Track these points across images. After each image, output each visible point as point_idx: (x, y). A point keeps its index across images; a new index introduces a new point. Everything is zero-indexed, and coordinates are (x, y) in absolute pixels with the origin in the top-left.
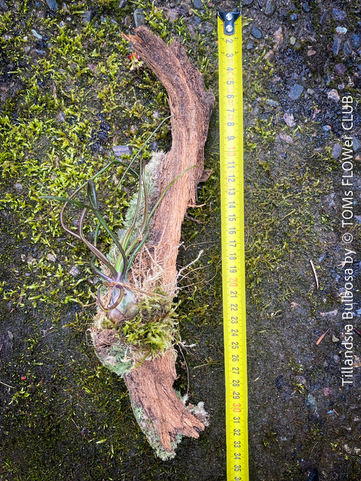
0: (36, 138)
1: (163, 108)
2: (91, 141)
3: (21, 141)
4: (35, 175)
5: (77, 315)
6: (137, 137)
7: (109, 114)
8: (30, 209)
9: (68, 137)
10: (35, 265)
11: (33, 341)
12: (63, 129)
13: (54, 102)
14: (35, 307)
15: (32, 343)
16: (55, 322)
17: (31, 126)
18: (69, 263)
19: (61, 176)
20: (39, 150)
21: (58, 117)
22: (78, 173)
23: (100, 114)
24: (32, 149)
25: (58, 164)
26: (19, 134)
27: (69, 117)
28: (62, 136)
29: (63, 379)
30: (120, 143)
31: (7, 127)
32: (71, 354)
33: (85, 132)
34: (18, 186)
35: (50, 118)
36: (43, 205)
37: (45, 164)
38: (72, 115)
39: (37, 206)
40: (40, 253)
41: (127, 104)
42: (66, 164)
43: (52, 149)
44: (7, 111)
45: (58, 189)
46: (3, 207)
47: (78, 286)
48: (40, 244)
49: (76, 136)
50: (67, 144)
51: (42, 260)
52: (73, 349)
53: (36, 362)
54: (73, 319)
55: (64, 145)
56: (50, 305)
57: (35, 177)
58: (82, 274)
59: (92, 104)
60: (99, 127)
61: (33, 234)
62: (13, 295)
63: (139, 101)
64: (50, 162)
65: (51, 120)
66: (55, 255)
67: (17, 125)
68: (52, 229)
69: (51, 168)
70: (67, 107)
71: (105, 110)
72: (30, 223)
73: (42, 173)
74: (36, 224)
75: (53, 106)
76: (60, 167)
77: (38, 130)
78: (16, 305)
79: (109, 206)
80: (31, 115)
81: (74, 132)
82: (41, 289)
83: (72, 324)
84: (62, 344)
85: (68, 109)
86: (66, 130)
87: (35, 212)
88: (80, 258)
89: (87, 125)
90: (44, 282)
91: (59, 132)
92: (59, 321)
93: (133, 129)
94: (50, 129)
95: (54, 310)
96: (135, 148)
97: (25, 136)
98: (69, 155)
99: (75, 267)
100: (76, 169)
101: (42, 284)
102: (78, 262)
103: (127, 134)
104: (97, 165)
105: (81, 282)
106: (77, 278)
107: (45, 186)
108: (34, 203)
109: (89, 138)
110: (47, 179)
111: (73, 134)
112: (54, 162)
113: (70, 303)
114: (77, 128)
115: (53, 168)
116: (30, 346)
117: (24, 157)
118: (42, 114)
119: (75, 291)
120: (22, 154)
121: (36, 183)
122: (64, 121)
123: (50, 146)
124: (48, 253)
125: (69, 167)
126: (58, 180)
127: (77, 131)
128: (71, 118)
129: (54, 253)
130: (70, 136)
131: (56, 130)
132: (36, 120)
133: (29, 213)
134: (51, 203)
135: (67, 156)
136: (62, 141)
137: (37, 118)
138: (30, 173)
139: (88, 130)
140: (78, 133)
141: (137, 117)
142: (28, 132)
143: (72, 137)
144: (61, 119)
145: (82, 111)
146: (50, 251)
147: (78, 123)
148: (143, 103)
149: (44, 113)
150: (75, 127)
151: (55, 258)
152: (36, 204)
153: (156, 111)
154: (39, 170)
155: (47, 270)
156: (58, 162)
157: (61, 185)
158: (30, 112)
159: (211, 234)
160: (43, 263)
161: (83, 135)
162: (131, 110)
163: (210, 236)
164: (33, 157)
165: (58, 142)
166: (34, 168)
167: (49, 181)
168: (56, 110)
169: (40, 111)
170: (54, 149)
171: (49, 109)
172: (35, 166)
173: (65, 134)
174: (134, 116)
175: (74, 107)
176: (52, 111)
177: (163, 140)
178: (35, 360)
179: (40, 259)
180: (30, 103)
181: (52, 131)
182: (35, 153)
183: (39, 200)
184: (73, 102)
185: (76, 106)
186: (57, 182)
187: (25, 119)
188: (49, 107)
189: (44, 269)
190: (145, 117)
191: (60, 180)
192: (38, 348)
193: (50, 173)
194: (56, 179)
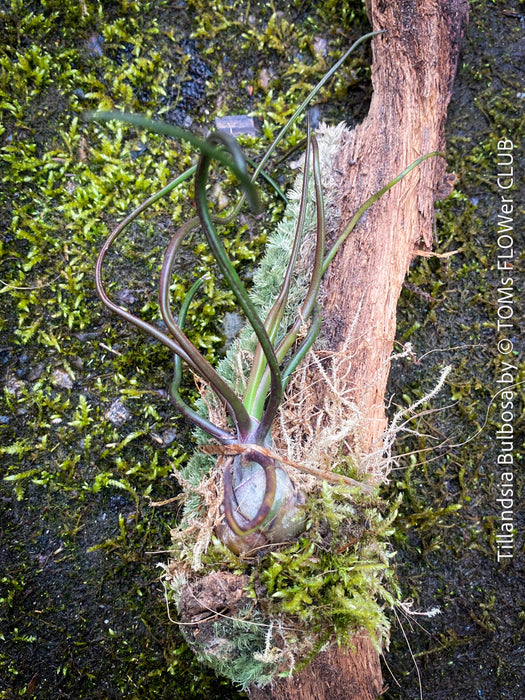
0: (33, 93)
1: (339, 30)
2: (164, 104)
4: (27, 179)
5: (121, 520)
6: (275, 96)
7: (208, 40)
8: (14, 261)
9: (109, 94)
10: (23, 396)
11: (14, 582)
12: (99, 73)
13: (80, 11)
14: (19, 499)
15: (11, 586)
16: (68, 537)
17: (22, 64)
18: (104, 394)
19: (93, 183)
20: (40, 121)
21: (87, 45)
22: (132, 177)
23: (187, 41)
24: (23, 119)
25: (83, 156)
27: (115, 46)
28: (95, 90)
29: (85, 678)
30: (235, 109)
32: (106, 616)
33: (151, 83)
35: (68, 47)
36: (45, 251)
37: (53, 153)
38: (123, 43)
39: (30, 255)
40: (35, 367)
41: (251, 19)
42: (104, 157)
43: (71, 120)
45: (83, 214)
47: (125, 449)
48: (35, 345)
49: (130, 90)
50: (109, 109)
51: (39, 384)
52: (109, 602)
53: (20, 634)
54: (112, 529)
55: (101, 109)
56: (56, 494)
57: (29, 185)
58: (136, 419)
59: (169, 17)
60: (184, 72)
61: (21, 321)
63: (281, 13)
64: (66, 149)
65: (72, 52)
66: (72, 374)
68: (66, 309)
69: (67, 164)
70: (110, 21)
71: (202, 30)
72: (13, 294)
73: (46, 176)
74: (27, 298)
75: (76, 19)
76: (90, 162)
77: (39, 73)
79: (205, 258)
80: (22, 38)
81: (126, 80)
82: (35, 456)
83: (109, 541)
84: (83, 591)
85: (112, 26)
86: (106, 76)
87: (27, 267)
88: (133, 382)
89: (156, 64)
90: (44, 438)
91: (89, 79)
92: (79, 533)
93: (265, 78)
94: (68, 74)
95: (66, 506)
96: (271, 120)
97: (8, 89)
98: (112, 135)
99: (118, 403)
100: (127, 169)
101: (38, 442)
102: (129, 391)
103: (250, 89)
104: (178, 159)
105: (133, 440)
106: (124, 429)
107: (50, 206)
108: (24, 247)
109: (160, 96)
110: (57, 191)
111: (123, 85)
112: (75, 152)
113: (107, 491)
114: (131, 71)
115: (71, 165)
116: (5, 596)
118: (50, 38)
119: (119, 461)
121: (29, 200)
122: (101, 54)
123: (66, 113)
124: (55, 368)
125: (111, 163)
126: (85, 193)
127: (133, 80)
128: (118, 48)
129: (69, 369)
130: (114, 89)
131: (81, 75)
132: (35, 48)
133: (12, 271)
134: (66, 247)
135: (105, 137)
136: (95, 102)
137: (37, 45)
138: (16, 174)
139: (159, 78)
140: (134, 83)
141: (276, 50)
142: (15, 77)
143: (119, 92)
144: (96, 50)
145: (146, 34)
146: (59, 363)
147: (136, 60)
148: (291, 19)
149: (54, 34)
150: (127, 68)
151: (71, 379)
152: (28, 250)
153: (322, 37)
154: (37, 168)
155: (51, 409)
156: (85, 150)
157: (90, 206)
158: (22, 31)
159: (448, 329)
160: (41, 392)
161: (145, 90)
162: (261, 32)
163: (446, 334)
164: (25, 136)
165: (87, 103)
166: (26, 162)
167: (62, 194)
168: (84, 29)
169: (45, 29)
170: (75, 120)
171: (68, 26)
172: (29, 157)
173: (103, 86)
174: (270, 46)
175: (127, 21)
176: (73, 30)
177: (336, 103)
178: (16, 630)
179: (35, 381)
180: (22, 10)
181: (71, 77)
182: (30, 128)
183: (37, 238)
184: (125, 11)
185: (132, 20)
186: (82, 196)
187: (8, 47)
188: (67, 22)
189: (44, 408)
190: (295, 51)
191: (88, 193)
192: (25, 601)
193: (63, 176)
194: (81, 189)
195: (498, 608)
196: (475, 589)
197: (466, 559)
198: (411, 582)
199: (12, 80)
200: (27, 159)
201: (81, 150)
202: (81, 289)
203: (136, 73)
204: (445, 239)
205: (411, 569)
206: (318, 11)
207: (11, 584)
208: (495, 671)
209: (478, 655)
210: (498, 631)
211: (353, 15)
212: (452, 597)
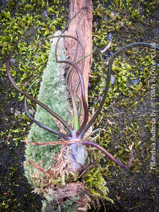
0: (27, 28)
1: (119, 10)
3: (16, 30)
4: (24, 53)
6: (98, 30)
8: (19, 77)
9: (49, 28)
10: (20, 116)
11: (14, 169)
12: (46, 22)
13: (42, 4)
14: (17, 145)
17: (24, 19)
19: (42, 55)
20: (28, 36)
21: (43, 14)
24: (24, 35)
25: (40, 47)
26: (16, 24)
27: (51, 14)
28: (45, 27)
29: (32, 198)
31: (8, 19)
33: (61, 25)
34: (13, 60)
35: (38, 14)
36: (28, 75)
37: (31, 46)
38: (53, 13)
39: (24, 75)
40: (23, 108)
42: (46, 47)
43: (37, 36)
44: (10, 8)
45: (39, 64)
46: (1, 74)
49: (55, 27)
50: (48, 33)
53: (15, 184)
55: (46, 33)
57: (24, 55)
61: (20, 94)
62: (3, 135)
63: (101, 5)
64: (35, 45)
65: (39, 16)
67: (16, 18)
68: (33, 92)
69: (35, 49)
70: (50, 7)
73: (29, 52)
74: (22, 88)
75: (40, 6)
76: (42, 49)
77: (29, 22)
78: (5, 142)
80: (25, 11)
81: (54, 25)
82: (22, 133)
85: (51, 8)
86: (48, 23)
87: (22, 79)
89: (63, 20)
90: (25, 129)
91: (43, 24)
94: (37, 22)
97: (20, 26)
101: (23, 129)
107: (30, 61)
108: (22, 73)
110: (32, 57)
111: (53, 26)
112: (38, 45)
114: (55, 22)
115: (37, 49)
116: (11, 173)
117: (18, 40)
118: (33, 11)
120: (17, 38)
121: (24, 59)
122: (47, 16)
123: (36, 34)
124: (29, 108)
125: (48, 49)
126: (40, 58)
127: (56, 24)
128: (52, 15)
129: (33, 109)
130: (50, 27)
131: (41, 23)
132: (28, 15)
133: (18, 80)
134: (34, 73)
135: (47, 41)
136: (44, 31)
137: (29, 14)
138: (21, 52)
139: (64, 24)
140: (56, 25)
141: (99, 16)
142: (22, 23)
143: (51, 28)
144: (45, 15)
145: (60, 10)
146: (30, 107)
147: (57, 19)
148: (104, 6)
149: (34, 10)
150: (54, 21)
151: (33, 112)
152: (23, 74)
153: (113, 12)
154: (27, 50)
155: (27, 120)
156: (41, 45)
157: (41, 62)
158: (25, 9)
159: (147, 104)
160: (25, 115)
161: (59, 27)
162: (95, 10)
163: (146, 106)
164: (24, 40)
165: (42, 31)
166: (24, 48)
167: (34, 58)
168: (43, 9)
169: (31, 9)
170: (39, 36)
171: (38, 8)
172: (25, 47)
173: (47, 26)
174: (97, 15)
175: (55, 7)
176: (39, 9)
177: (116, 33)
178: (14, 182)
179: (23, 112)
180: (25, 3)
181: (38, 23)
182: (25, 38)
183: (26, 71)
184: (55, 3)
185: (56, 6)
186: (39, 59)
187: (21, 14)
188: (38, 7)
189: (25, 120)
190: (105, 16)
191: (41, 58)
192: (17, 174)
193: (34, 53)
194: (39, 57)
195: (156, 191)
196: (150, 185)
197: (147, 175)
198: (129, 181)
199: (21, 24)
200: (24, 47)
201: (40, 45)
202: (37, 86)
203: (57, 22)
204: (148, 76)
205: (130, 177)
206: (113, 4)
207: (13, 169)
208: (154, 210)
209: (149, 205)
210: (156, 198)
211: (123, 5)
212: (142, 186)
